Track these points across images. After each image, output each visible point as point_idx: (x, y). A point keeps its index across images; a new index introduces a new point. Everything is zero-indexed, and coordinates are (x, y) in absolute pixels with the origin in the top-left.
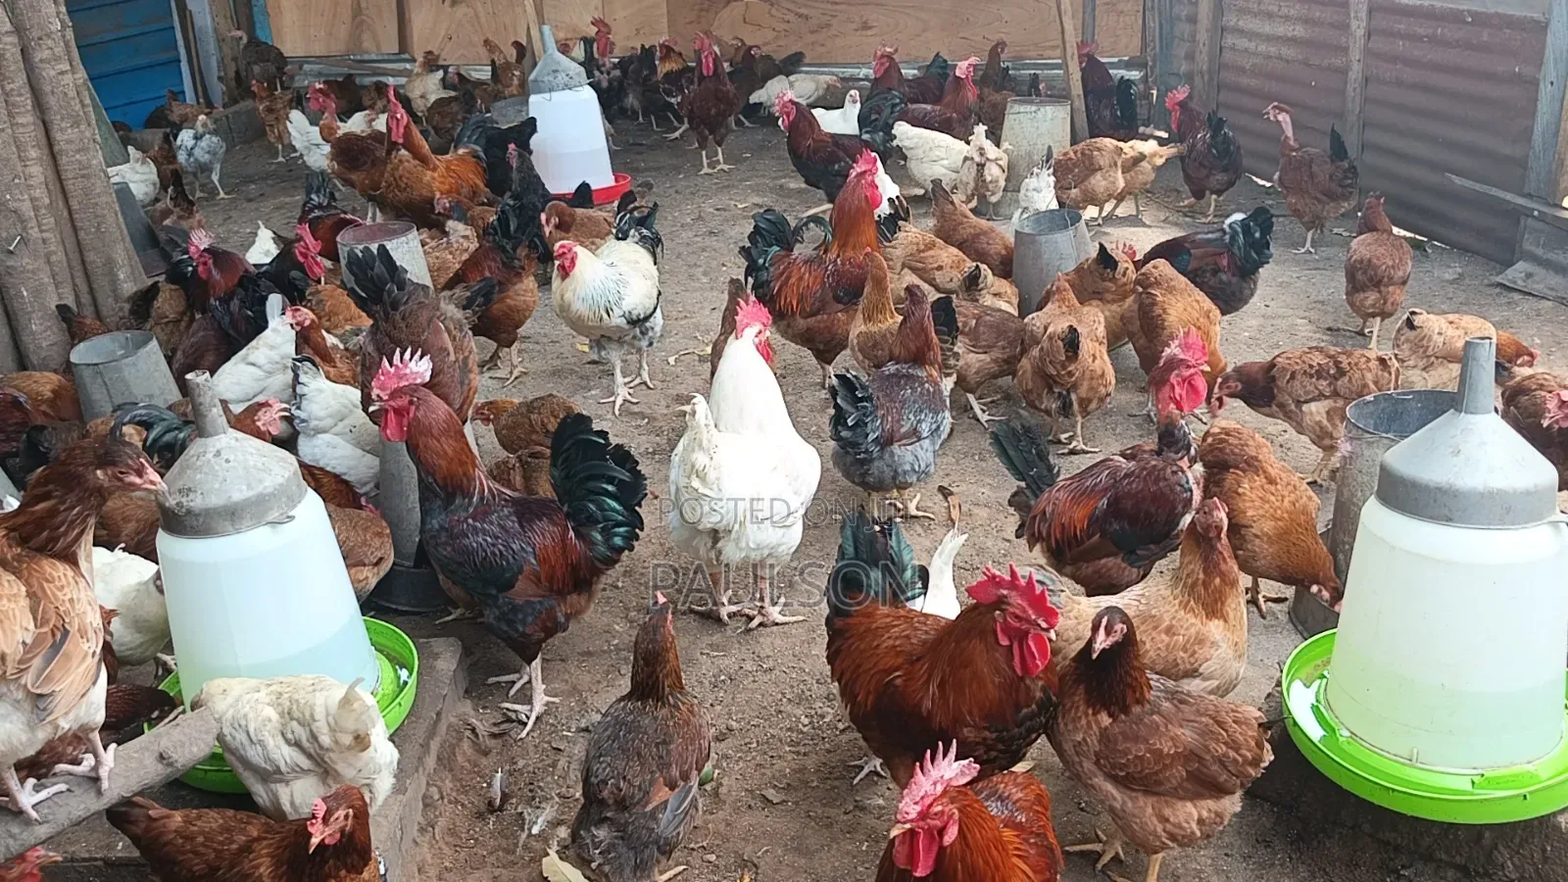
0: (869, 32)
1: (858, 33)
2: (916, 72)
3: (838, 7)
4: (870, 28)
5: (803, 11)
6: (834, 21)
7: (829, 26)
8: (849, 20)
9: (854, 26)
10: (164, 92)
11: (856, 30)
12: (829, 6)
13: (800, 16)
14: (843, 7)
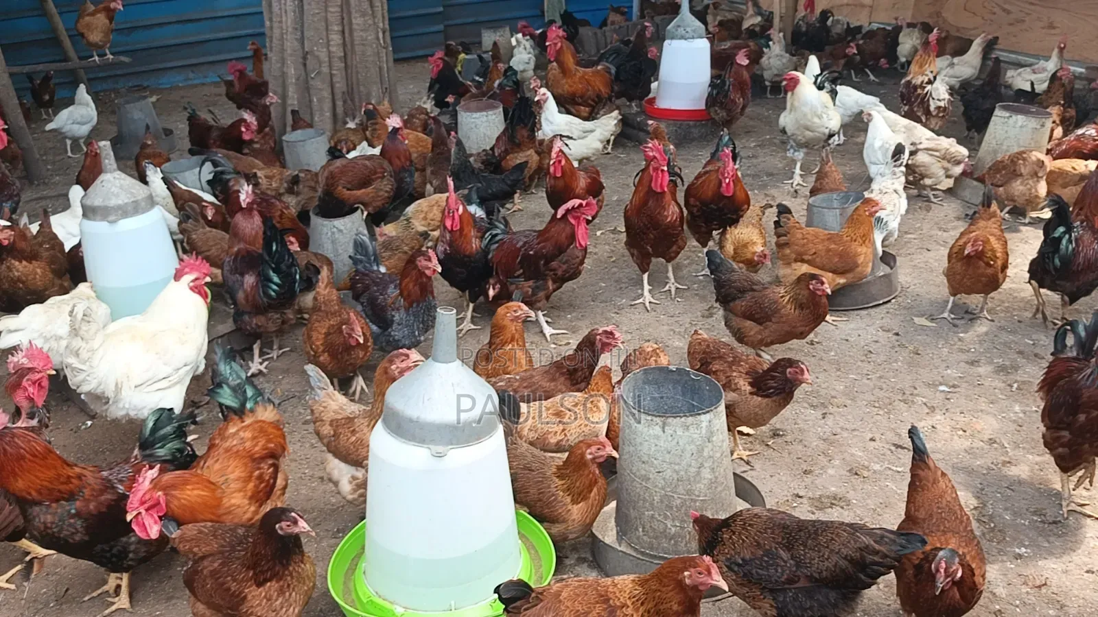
0: (1053, 31)
1: (1044, 31)
2: (1083, 70)
3: (1033, 7)
4: (1054, 28)
5: (1006, 6)
6: (1027, 19)
7: (1024, 21)
8: (1039, 19)
9: (1042, 24)
10: (608, 6)
11: (1043, 28)
12: (1027, 6)
13: (1004, 10)
14: (1038, 8)
